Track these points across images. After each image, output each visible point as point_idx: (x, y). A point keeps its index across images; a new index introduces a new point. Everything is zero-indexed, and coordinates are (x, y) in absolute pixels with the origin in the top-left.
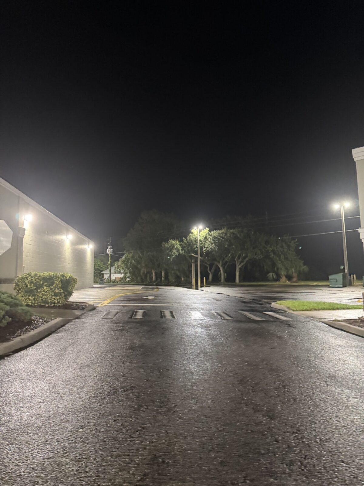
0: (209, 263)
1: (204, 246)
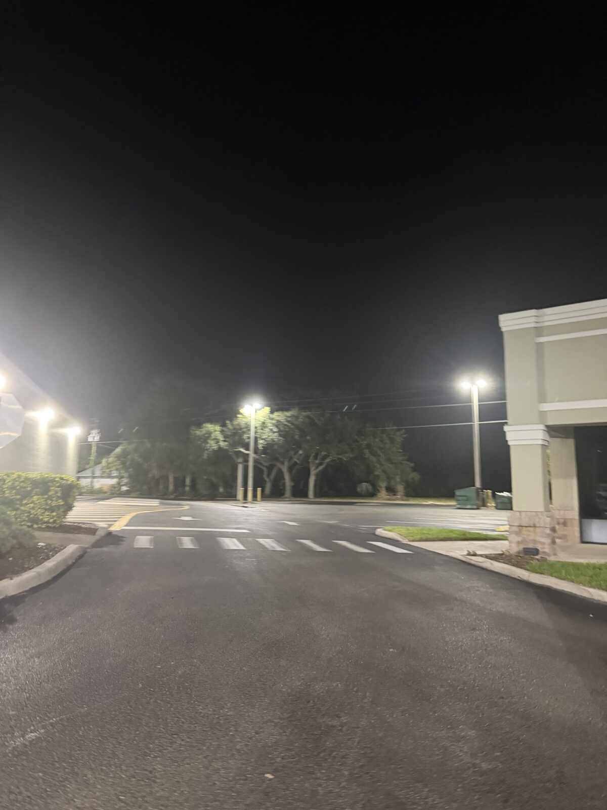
0: (266, 464)
1: (260, 437)
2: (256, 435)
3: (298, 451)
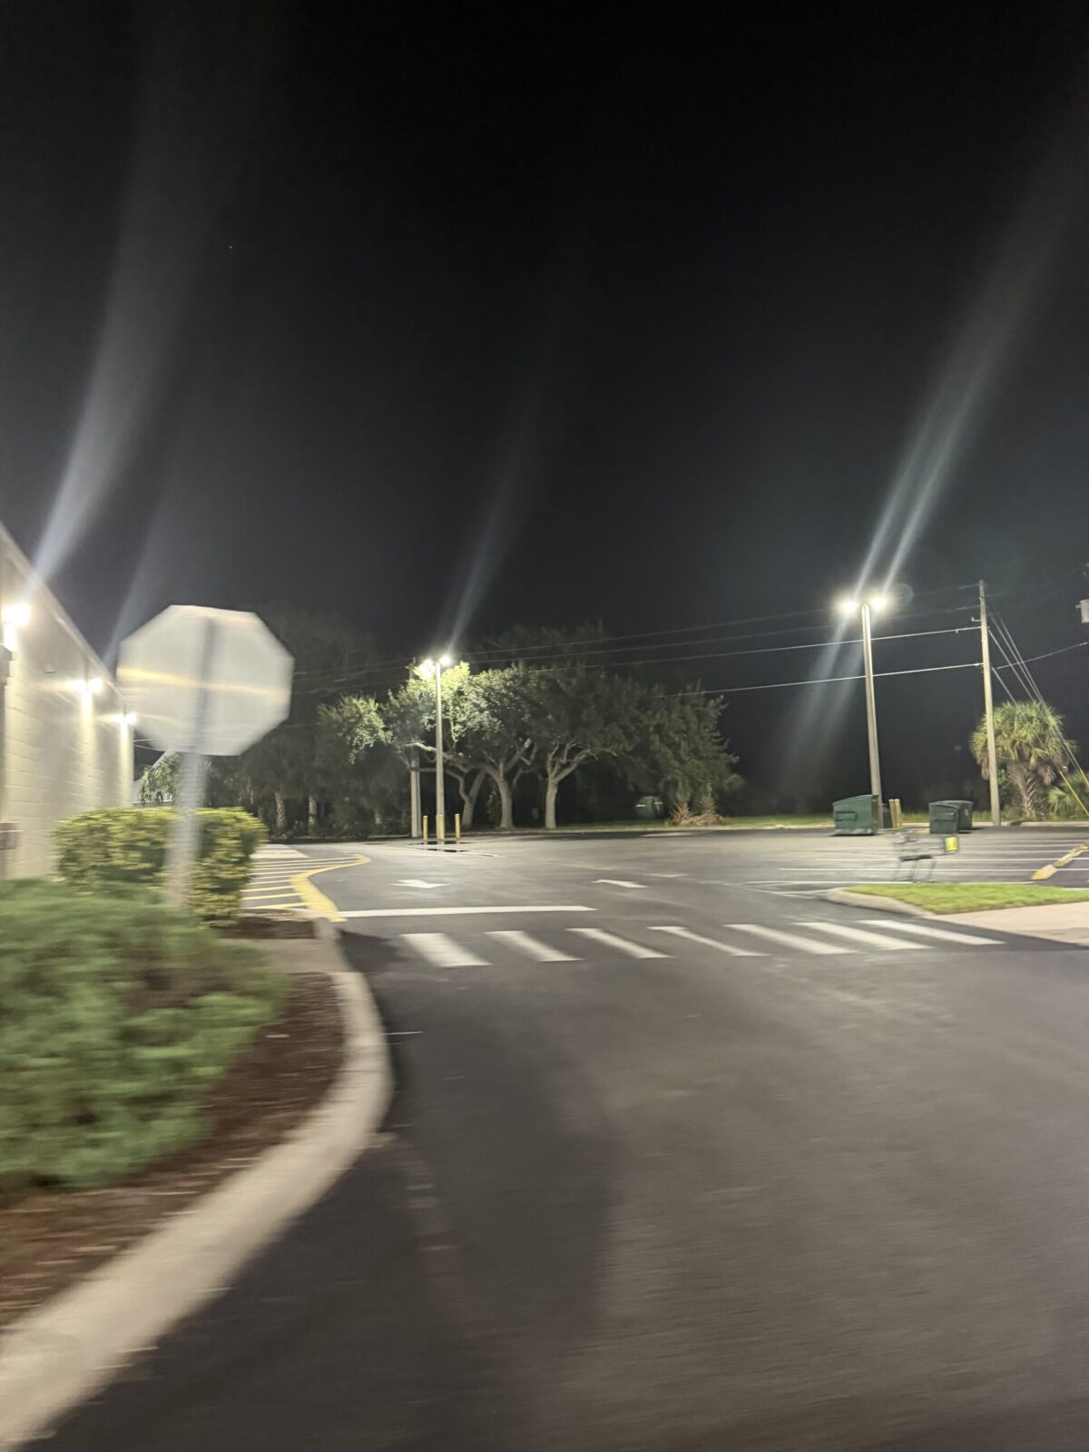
0: (464, 770)
1: (456, 719)
2: (447, 717)
3: (523, 742)
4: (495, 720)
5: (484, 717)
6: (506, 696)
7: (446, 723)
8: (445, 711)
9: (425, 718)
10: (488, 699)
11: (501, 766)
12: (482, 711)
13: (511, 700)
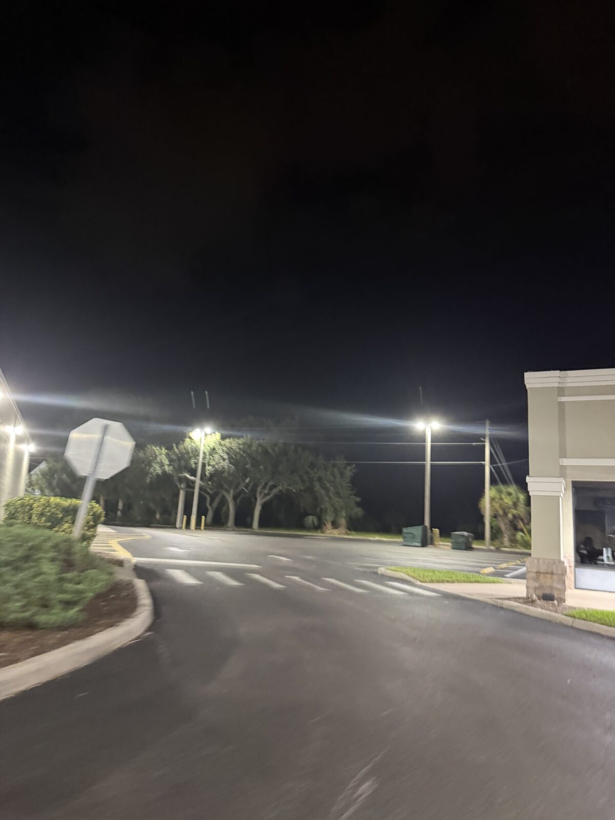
0: (211, 492)
1: (209, 463)
2: (204, 461)
3: (245, 480)
4: (231, 465)
5: (225, 464)
6: (239, 453)
7: (204, 465)
8: (204, 458)
9: (192, 461)
10: (228, 454)
11: (232, 492)
12: (224, 460)
13: (242, 456)
